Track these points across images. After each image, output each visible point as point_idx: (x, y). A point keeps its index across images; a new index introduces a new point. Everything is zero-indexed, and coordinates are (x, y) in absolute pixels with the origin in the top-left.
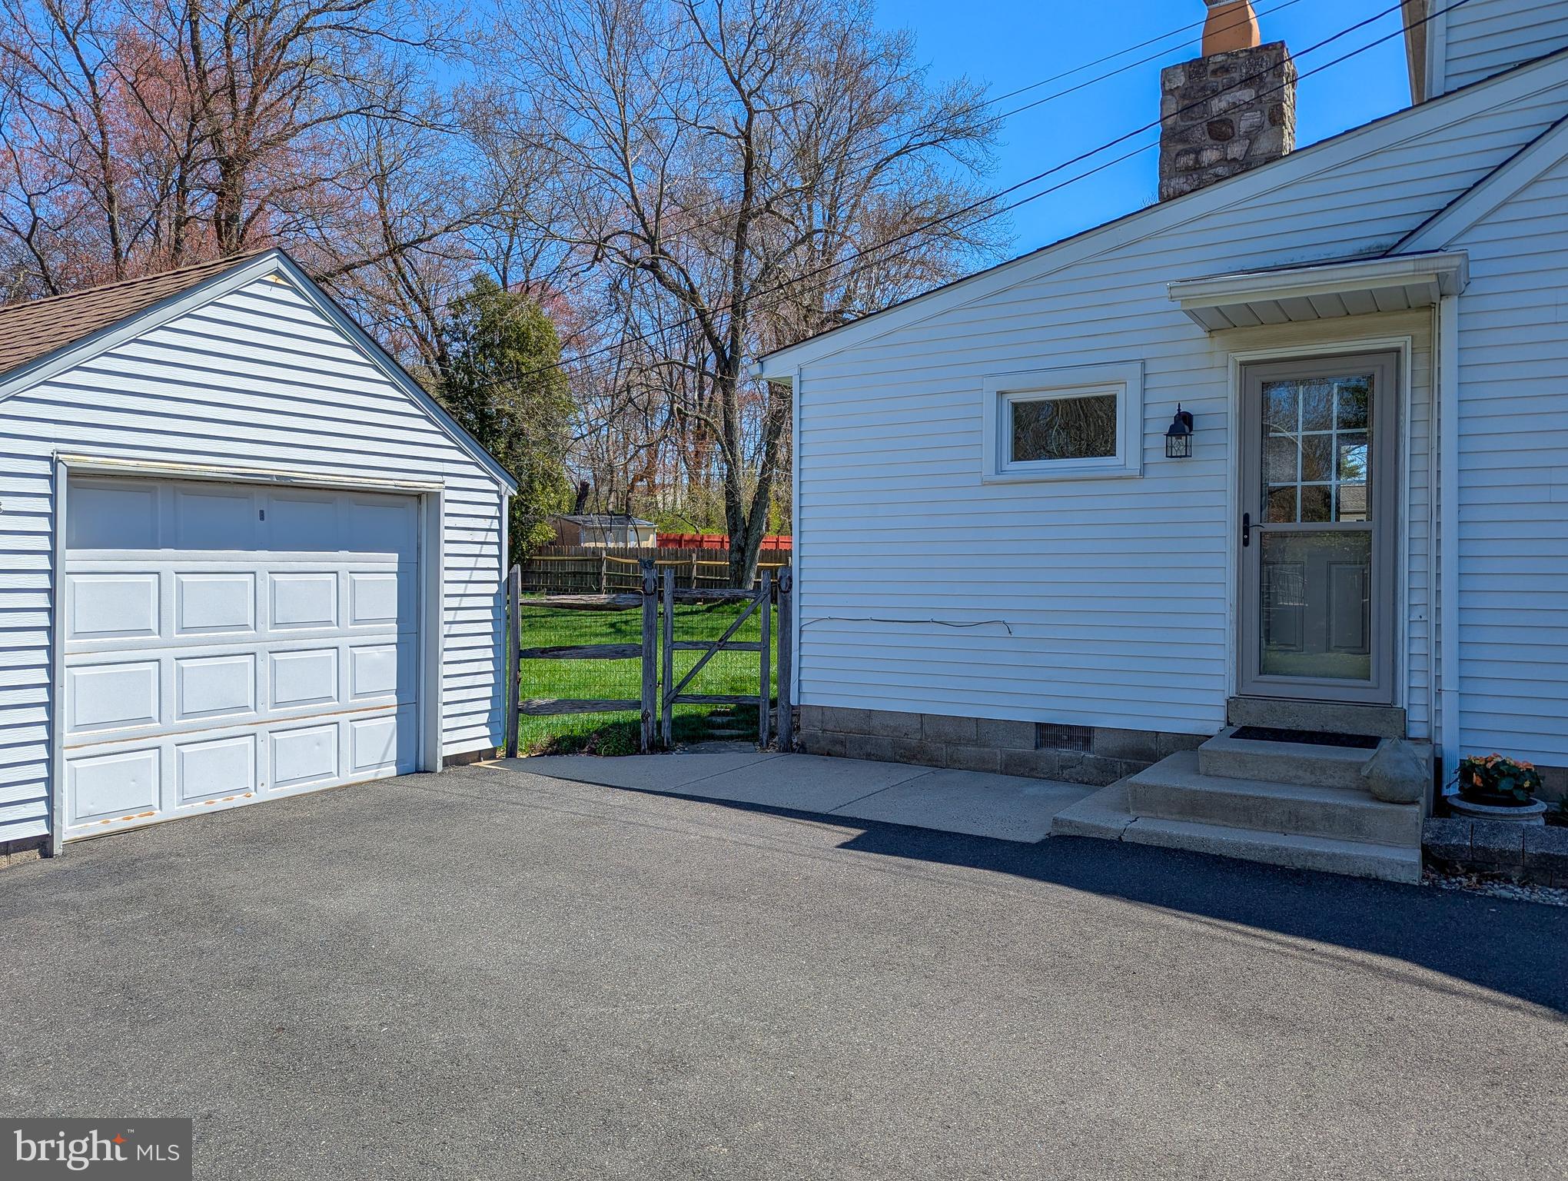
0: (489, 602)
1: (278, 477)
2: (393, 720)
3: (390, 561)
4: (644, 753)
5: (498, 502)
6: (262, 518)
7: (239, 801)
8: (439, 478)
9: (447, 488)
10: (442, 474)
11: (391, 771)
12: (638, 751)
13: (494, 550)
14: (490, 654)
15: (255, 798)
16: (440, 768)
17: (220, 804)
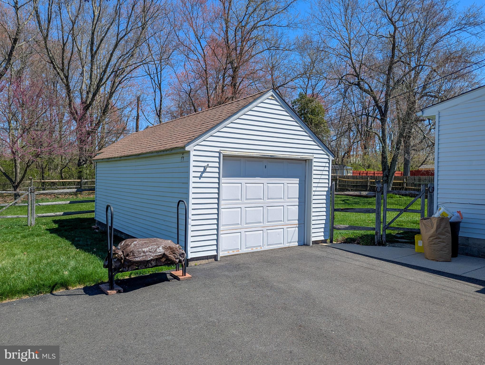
0: (325, 193)
1: (271, 156)
2: (297, 228)
3: (297, 181)
4: (376, 245)
5: (328, 161)
6: (266, 168)
7: (259, 249)
8: (312, 155)
9: (315, 158)
10: (313, 153)
11: (297, 244)
12: (374, 244)
13: (327, 177)
14: (325, 209)
15: (263, 249)
16: (311, 245)
17: (255, 250)
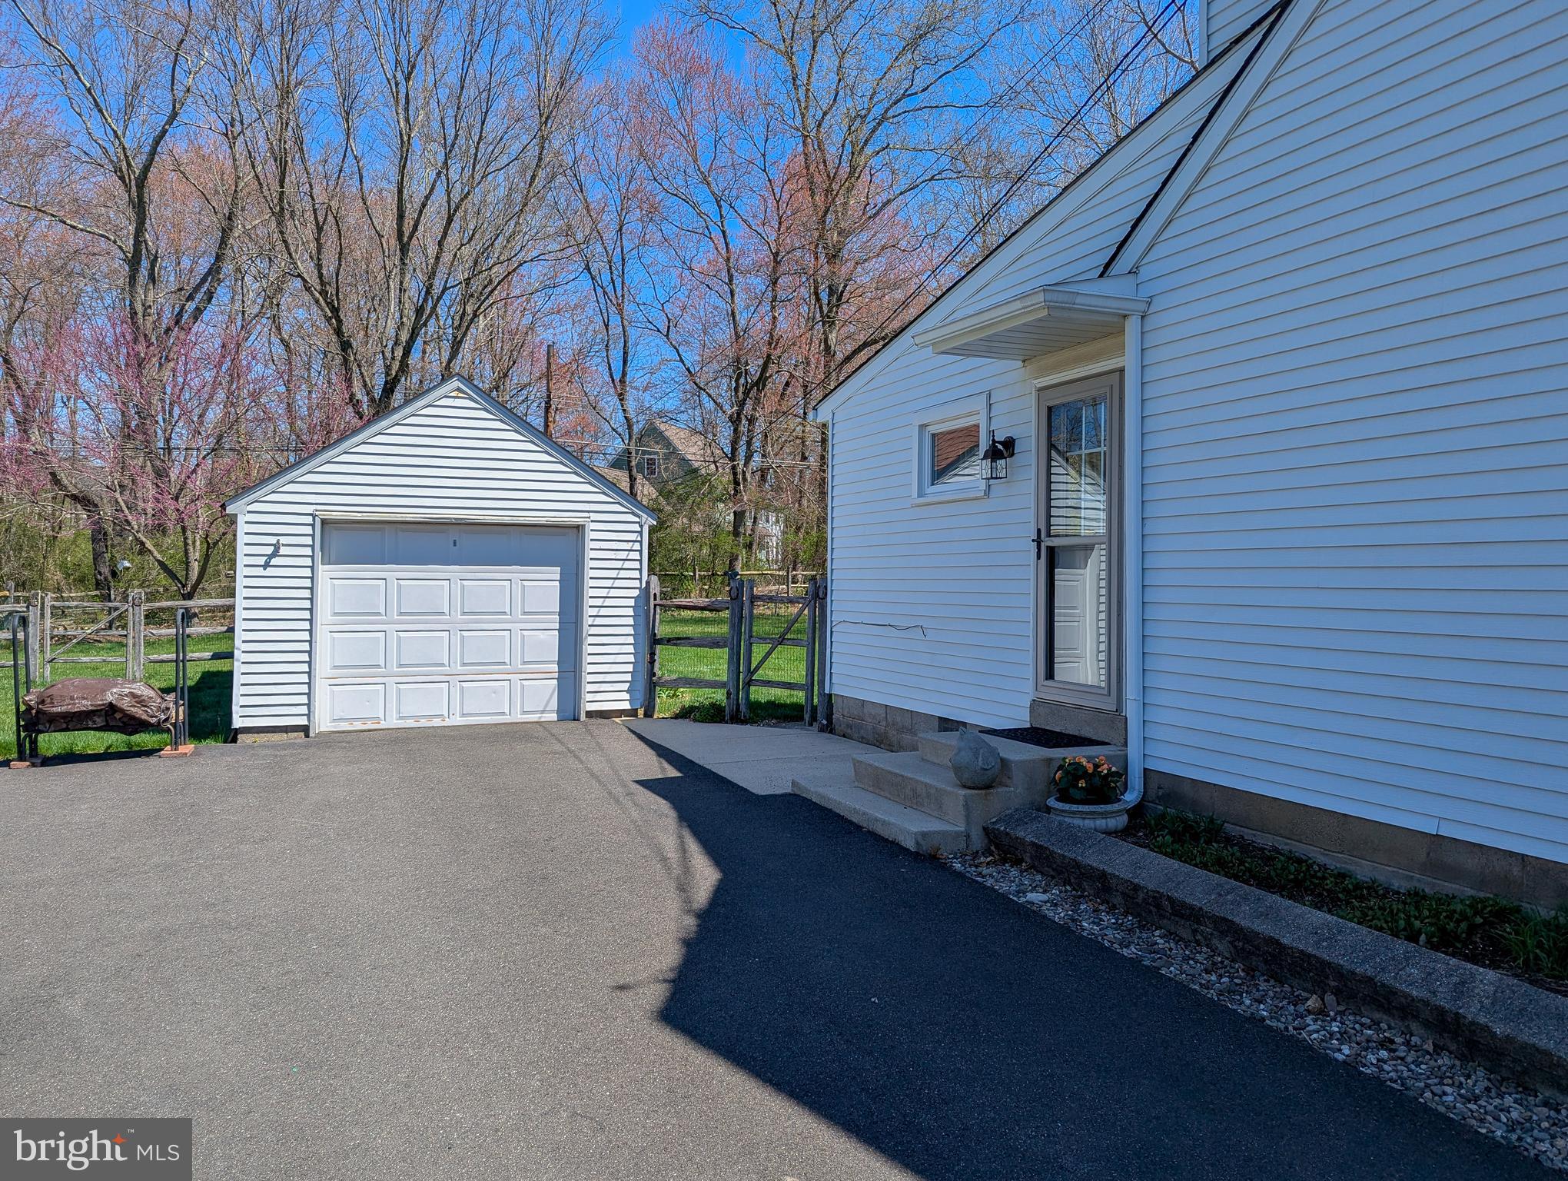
0: (632, 602)
1: (454, 519)
2: (555, 682)
3: (555, 572)
4: (727, 723)
5: (639, 529)
6: (455, 545)
7: (437, 722)
8: (587, 515)
9: (592, 521)
10: (588, 512)
11: (554, 717)
12: (722, 721)
13: (637, 565)
14: (631, 640)
15: (448, 723)
16: (583, 717)
17: (423, 723)
